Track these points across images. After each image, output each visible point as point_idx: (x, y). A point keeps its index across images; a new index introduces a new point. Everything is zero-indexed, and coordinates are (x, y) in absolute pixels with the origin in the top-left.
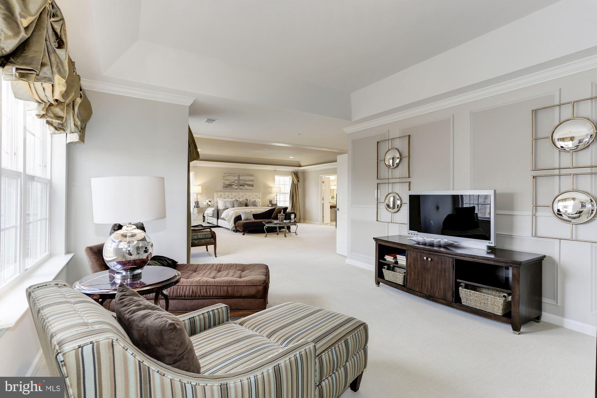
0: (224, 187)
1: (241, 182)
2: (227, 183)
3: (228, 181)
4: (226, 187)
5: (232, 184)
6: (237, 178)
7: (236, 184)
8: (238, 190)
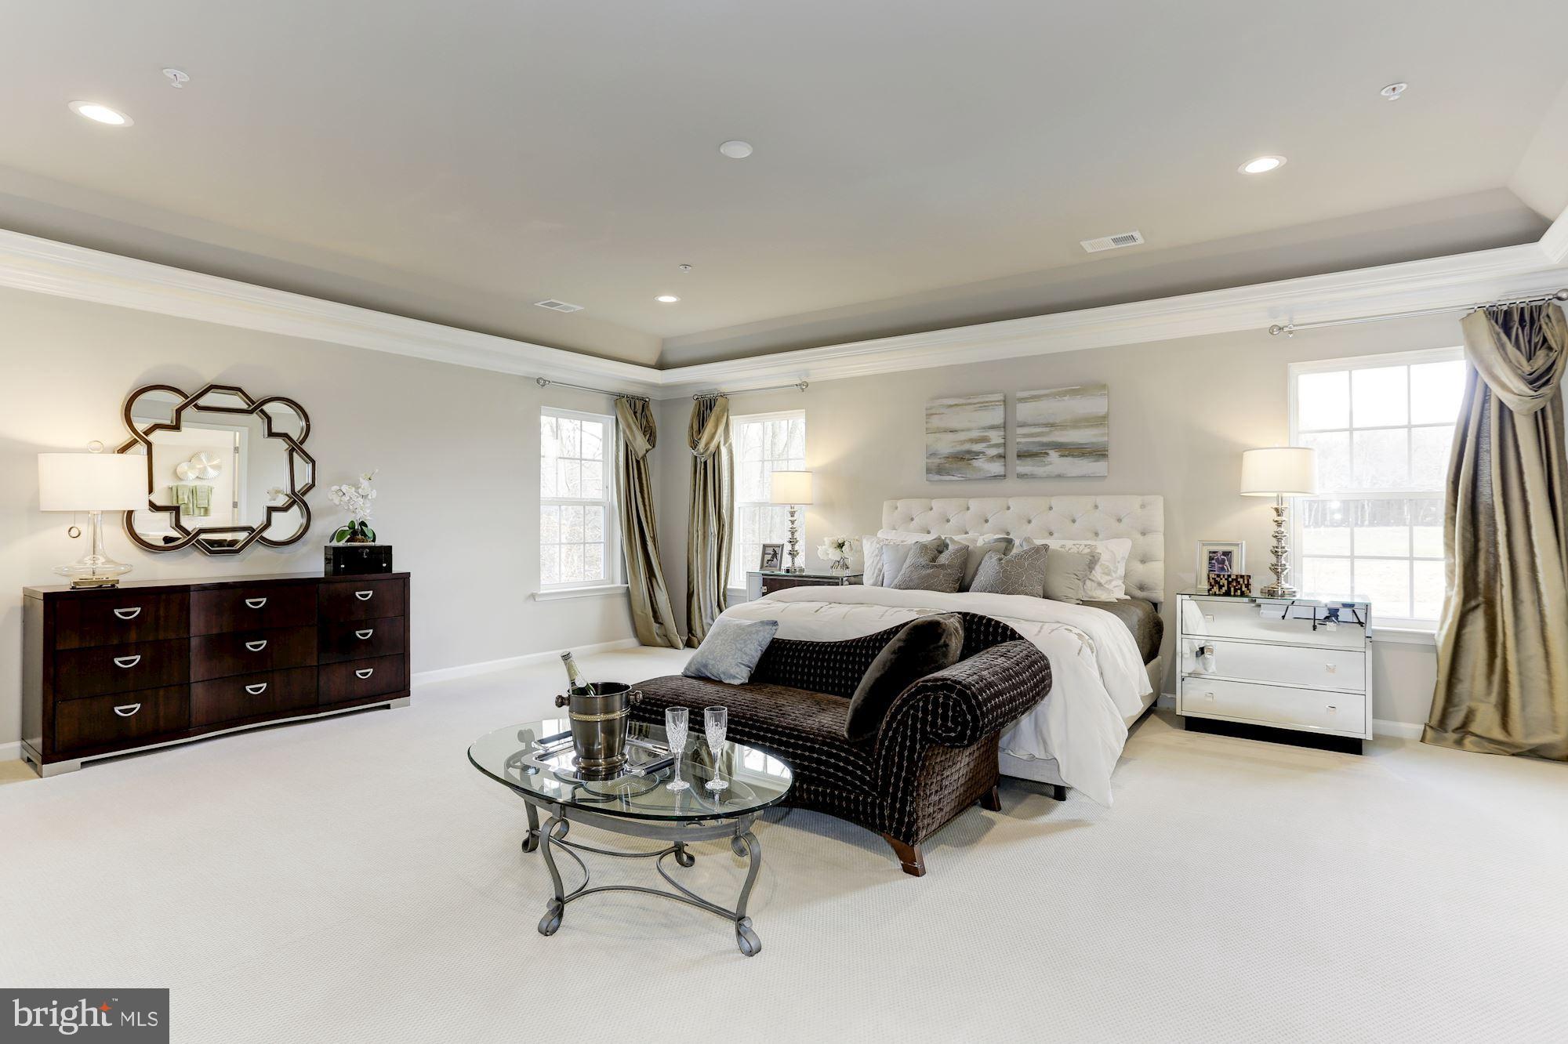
0: (929, 471)
1: (1025, 436)
2: (946, 445)
3: (951, 436)
4: (940, 470)
5: (969, 452)
6: (996, 416)
7: (994, 452)
8: (1011, 484)
